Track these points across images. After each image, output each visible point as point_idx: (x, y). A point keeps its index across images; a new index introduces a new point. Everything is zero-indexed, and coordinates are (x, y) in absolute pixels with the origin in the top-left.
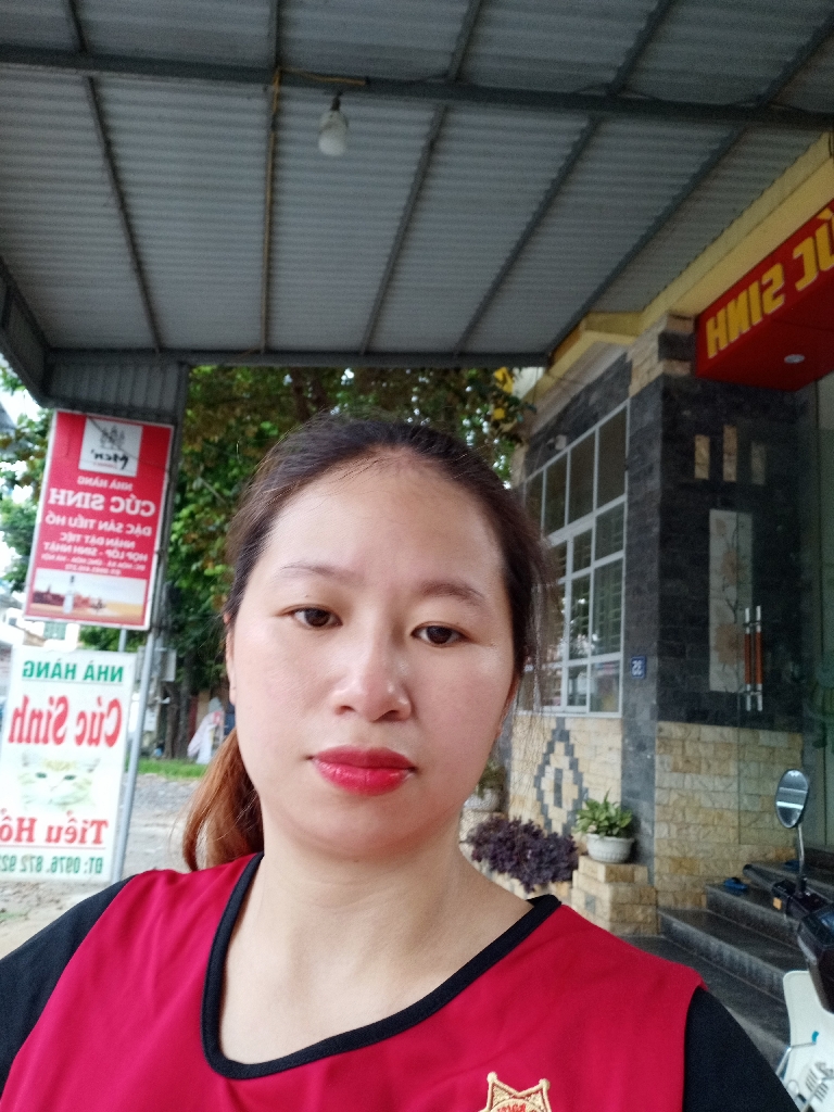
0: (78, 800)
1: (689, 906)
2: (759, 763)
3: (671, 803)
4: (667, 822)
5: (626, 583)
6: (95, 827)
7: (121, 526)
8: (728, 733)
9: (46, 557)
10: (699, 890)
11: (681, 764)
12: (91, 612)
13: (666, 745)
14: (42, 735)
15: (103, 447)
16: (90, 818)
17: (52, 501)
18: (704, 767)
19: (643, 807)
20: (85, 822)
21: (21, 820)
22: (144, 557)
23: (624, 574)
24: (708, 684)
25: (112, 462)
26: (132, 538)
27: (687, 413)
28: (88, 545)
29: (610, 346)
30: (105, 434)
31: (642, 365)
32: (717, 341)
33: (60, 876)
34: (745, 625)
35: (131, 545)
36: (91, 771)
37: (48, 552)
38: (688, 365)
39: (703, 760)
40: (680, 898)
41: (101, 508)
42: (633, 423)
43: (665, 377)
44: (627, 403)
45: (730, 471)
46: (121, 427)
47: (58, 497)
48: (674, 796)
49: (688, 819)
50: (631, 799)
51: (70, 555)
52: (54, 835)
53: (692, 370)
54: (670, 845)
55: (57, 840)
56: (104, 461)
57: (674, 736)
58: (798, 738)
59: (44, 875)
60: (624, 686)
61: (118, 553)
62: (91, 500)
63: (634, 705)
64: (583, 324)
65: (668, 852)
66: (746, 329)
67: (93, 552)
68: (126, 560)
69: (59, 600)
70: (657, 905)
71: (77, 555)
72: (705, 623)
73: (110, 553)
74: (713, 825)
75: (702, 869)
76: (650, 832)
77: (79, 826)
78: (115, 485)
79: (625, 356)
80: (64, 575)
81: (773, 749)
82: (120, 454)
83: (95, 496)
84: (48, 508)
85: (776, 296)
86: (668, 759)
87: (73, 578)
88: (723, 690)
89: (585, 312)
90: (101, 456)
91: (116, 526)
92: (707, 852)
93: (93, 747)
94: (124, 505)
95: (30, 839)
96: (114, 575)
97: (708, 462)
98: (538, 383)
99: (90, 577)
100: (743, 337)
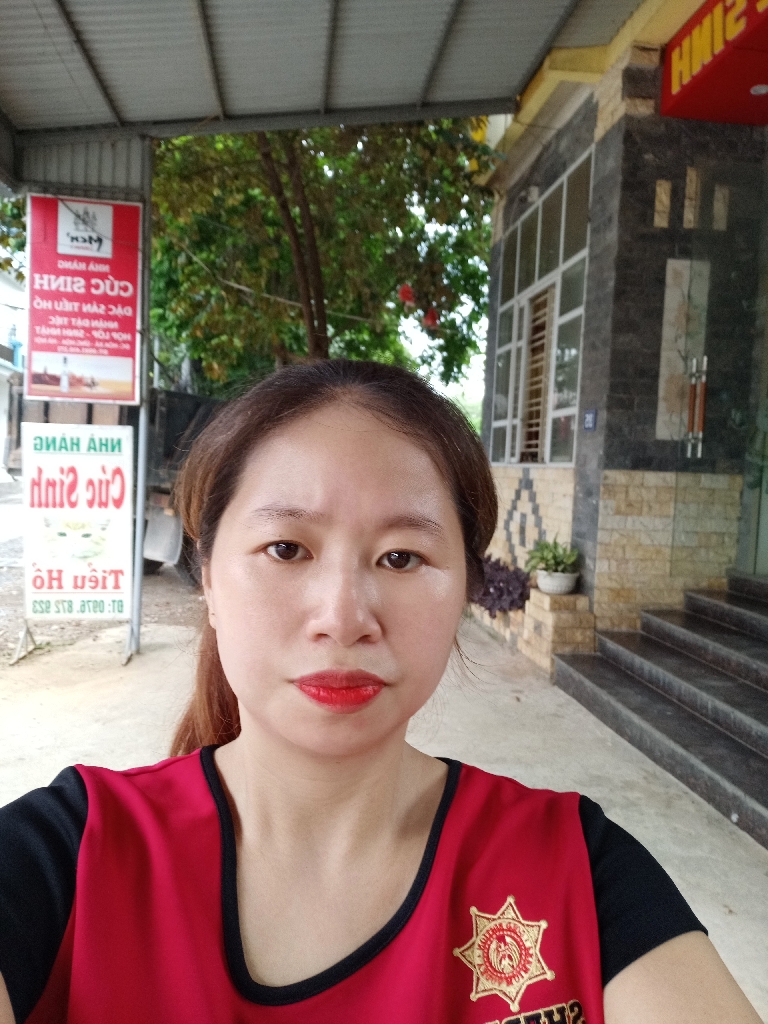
0: (96, 554)
1: (624, 628)
2: (699, 503)
3: (612, 542)
4: (608, 559)
5: (585, 339)
6: (113, 576)
7: (103, 307)
8: (670, 477)
9: (39, 340)
10: (634, 615)
11: (623, 507)
12: (86, 390)
13: (610, 491)
14: (58, 500)
15: (77, 229)
16: (108, 569)
17: (37, 287)
18: (645, 509)
19: (588, 546)
20: (105, 572)
21: (50, 572)
22: (127, 337)
23: (582, 330)
24: (654, 433)
25: (87, 244)
26: (114, 318)
27: (649, 157)
28: (76, 328)
29: (577, 86)
30: (78, 216)
31: (607, 105)
32: (681, 73)
33: (89, 616)
34: (692, 375)
35: (114, 325)
36: (104, 529)
37: (41, 336)
38: (651, 103)
39: (645, 504)
40: (616, 622)
41: (82, 291)
42: (596, 171)
43: (628, 118)
44: (593, 148)
45: (690, 218)
46: (93, 208)
47: (41, 282)
48: (616, 536)
49: (628, 556)
50: (579, 540)
51: (60, 338)
52: (79, 583)
53: (656, 109)
54: (610, 579)
55: (82, 587)
56: (81, 244)
57: (618, 483)
58: (739, 480)
59: (76, 616)
60: (578, 438)
61: (103, 333)
62: (73, 283)
63: (585, 456)
64: (547, 63)
65: (608, 584)
66: (708, 59)
67: (80, 334)
68: (113, 340)
69: (55, 380)
70: (595, 628)
71: (66, 338)
72: (655, 376)
73: (96, 334)
74: (651, 559)
75: (639, 597)
76: (592, 567)
77: (100, 575)
78: (93, 267)
79: (592, 96)
80: (58, 357)
81: (714, 490)
82: (94, 236)
83: (76, 279)
84: (34, 293)
85: (738, 19)
86: (612, 503)
87: (65, 359)
88: (669, 438)
89: (548, 50)
90: (77, 239)
91: (99, 307)
92: (644, 583)
93: (103, 509)
94: (103, 287)
95: (60, 587)
96: (103, 355)
97: (668, 210)
98: (507, 130)
99: (81, 357)
100: (705, 67)
